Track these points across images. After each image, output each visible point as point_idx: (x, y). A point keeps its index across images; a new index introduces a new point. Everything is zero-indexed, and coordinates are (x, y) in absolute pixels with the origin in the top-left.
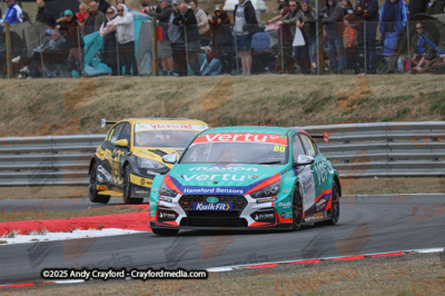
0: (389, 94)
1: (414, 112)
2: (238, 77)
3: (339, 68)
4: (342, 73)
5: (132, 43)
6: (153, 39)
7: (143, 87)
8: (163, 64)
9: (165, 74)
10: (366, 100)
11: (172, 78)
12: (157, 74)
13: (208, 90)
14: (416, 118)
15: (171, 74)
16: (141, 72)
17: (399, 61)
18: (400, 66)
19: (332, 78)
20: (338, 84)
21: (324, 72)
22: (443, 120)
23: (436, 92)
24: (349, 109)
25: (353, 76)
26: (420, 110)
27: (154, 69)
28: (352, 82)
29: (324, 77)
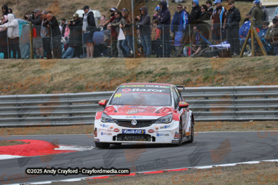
0: (178, 70)
1: (194, 81)
2: (84, 59)
4: (149, 57)
5: (18, 38)
6: (30, 36)
7: (24, 65)
8: (37, 51)
9: (38, 57)
10: (164, 74)
11: (42, 60)
12: (33, 58)
13: (66, 68)
14: (195, 85)
15: (42, 58)
17: (184, 49)
18: (185, 52)
19: (144, 60)
20: (146, 64)
21: (137, 57)
22: (212, 86)
23: (207, 69)
24: (153, 79)
25: (155, 59)
26: (197, 80)
27: (31, 55)
28: (155, 62)
29: (138, 59)
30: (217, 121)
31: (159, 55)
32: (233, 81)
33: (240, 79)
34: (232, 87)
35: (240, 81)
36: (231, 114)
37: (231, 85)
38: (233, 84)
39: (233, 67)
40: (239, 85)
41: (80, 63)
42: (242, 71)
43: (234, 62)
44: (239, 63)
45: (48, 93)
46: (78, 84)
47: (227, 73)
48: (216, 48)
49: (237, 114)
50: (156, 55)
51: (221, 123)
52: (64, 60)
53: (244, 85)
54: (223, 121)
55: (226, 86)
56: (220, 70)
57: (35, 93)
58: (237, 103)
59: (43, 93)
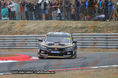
0: (82, 26)
1: (89, 31)
3: (69, 19)
4: (70, 20)
5: (15, 11)
6: (20, 10)
7: (17, 23)
8: (23, 17)
9: (23, 20)
10: (77, 28)
11: (25, 21)
12: (21, 20)
13: (35, 24)
14: (89, 33)
15: (25, 20)
16: (17, 19)
17: (85, 17)
18: (85, 19)
19: (68, 22)
20: (69, 23)
22: (97, 33)
23: (95, 26)
24: (72, 30)
25: (73, 21)
26: (91, 30)
27: (20, 19)
28: (73, 23)
29: (65, 21)
30: (99, 48)
31: (75, 20)
32: (106, 31)
33: (109, 30)
34: (105, 34)
35: (109, 31)
36: (105, 45)
37: (105, 33)
38: (106, 32)
39: (106, 25)
40: (109, 33)
41: (41, 22)
42: (110, 27)
43: (106, 23)
44: (109, 24)
45: (27, 35)
46: (40, 31)
47: (103, 28)
48: (99, 17)
49: (107, 45)
50: (73, 20)
51: (100, 49)
52: (34, 21)
53: (111, 33)
54: (101, 48)
55: (103, 33)
56: (101, 26)
57: (22, 34)
58: (107, 40)
59: (25, 35)
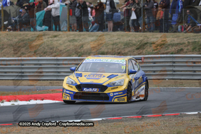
0: (174, 42)
1: (185, 50)
2: (106, 33)
4: (153, 32)
5: (59, 16)
6: (68, 15)
7: (63, 36)
10: (164, 44)
11: (76, 33)
12: (69, 31)
13: (92, 38)
14: (186, 53)
15: (76, 31)
16: (62, 30)
17: (179, 27)
18: (179, 29)
19: (148, 34)
20: (151, 37)
21: (144, 31)
22: (199, 54)
23: (195, 42)
24: (156, 48)
25: (158, 33)
26: (188, 49)
27: (68, 28)
28: (157, 36)
29: (145, 33)
41: (103, 35)
45: (79, 56)
46: (101, 50)
52: (92, 33)
57: (70, 56)
59: (76, 56)
